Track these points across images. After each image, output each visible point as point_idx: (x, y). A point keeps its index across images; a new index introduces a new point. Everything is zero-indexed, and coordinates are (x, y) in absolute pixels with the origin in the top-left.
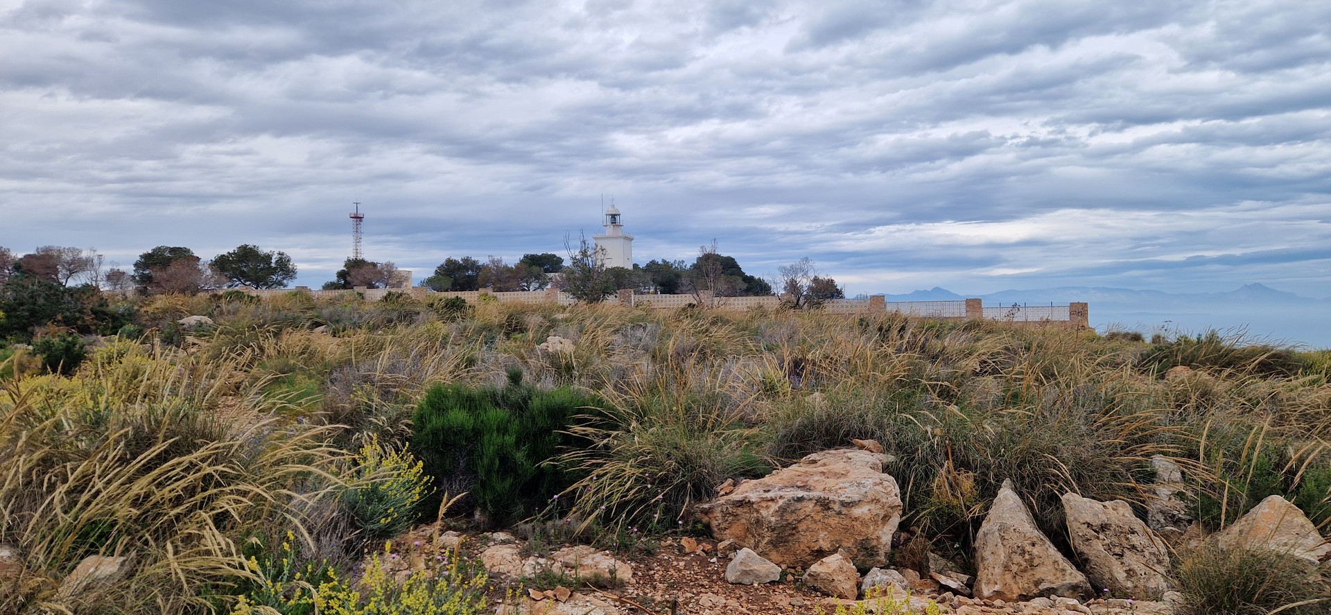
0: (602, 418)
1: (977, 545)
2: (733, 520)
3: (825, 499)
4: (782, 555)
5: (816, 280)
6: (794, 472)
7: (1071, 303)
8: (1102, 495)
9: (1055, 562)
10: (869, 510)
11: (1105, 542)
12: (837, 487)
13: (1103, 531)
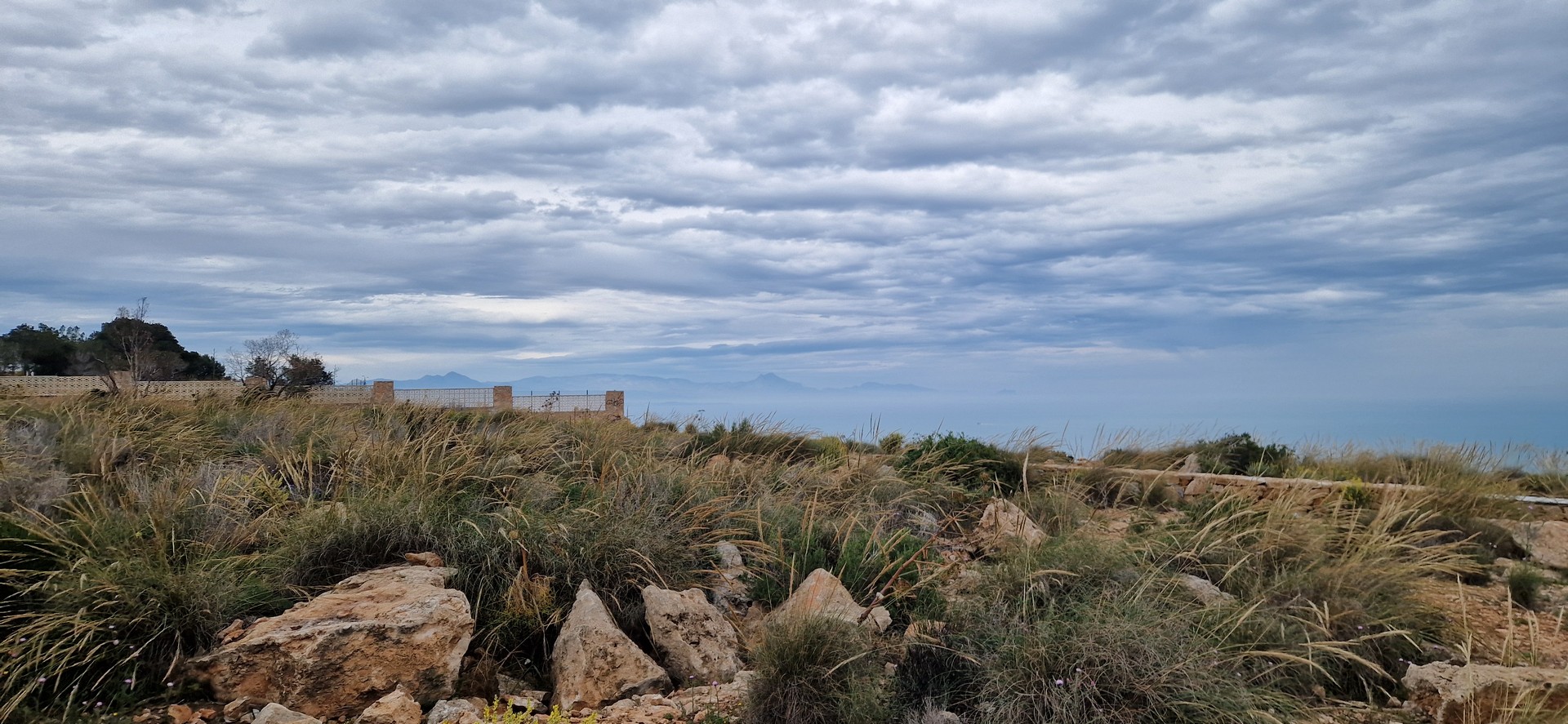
0: (30, 554)
1: (554, 655)
2: (247, 671)
3: (380, 627)
4: (320, 705)
5: (295, 360)
6: (332, 601)
7: (608, 392)
8: (678, 585)
9: (637, 659)
10: (435, 633)
11: (683, 632)
12: (394, 611)
13: (682, 620)
